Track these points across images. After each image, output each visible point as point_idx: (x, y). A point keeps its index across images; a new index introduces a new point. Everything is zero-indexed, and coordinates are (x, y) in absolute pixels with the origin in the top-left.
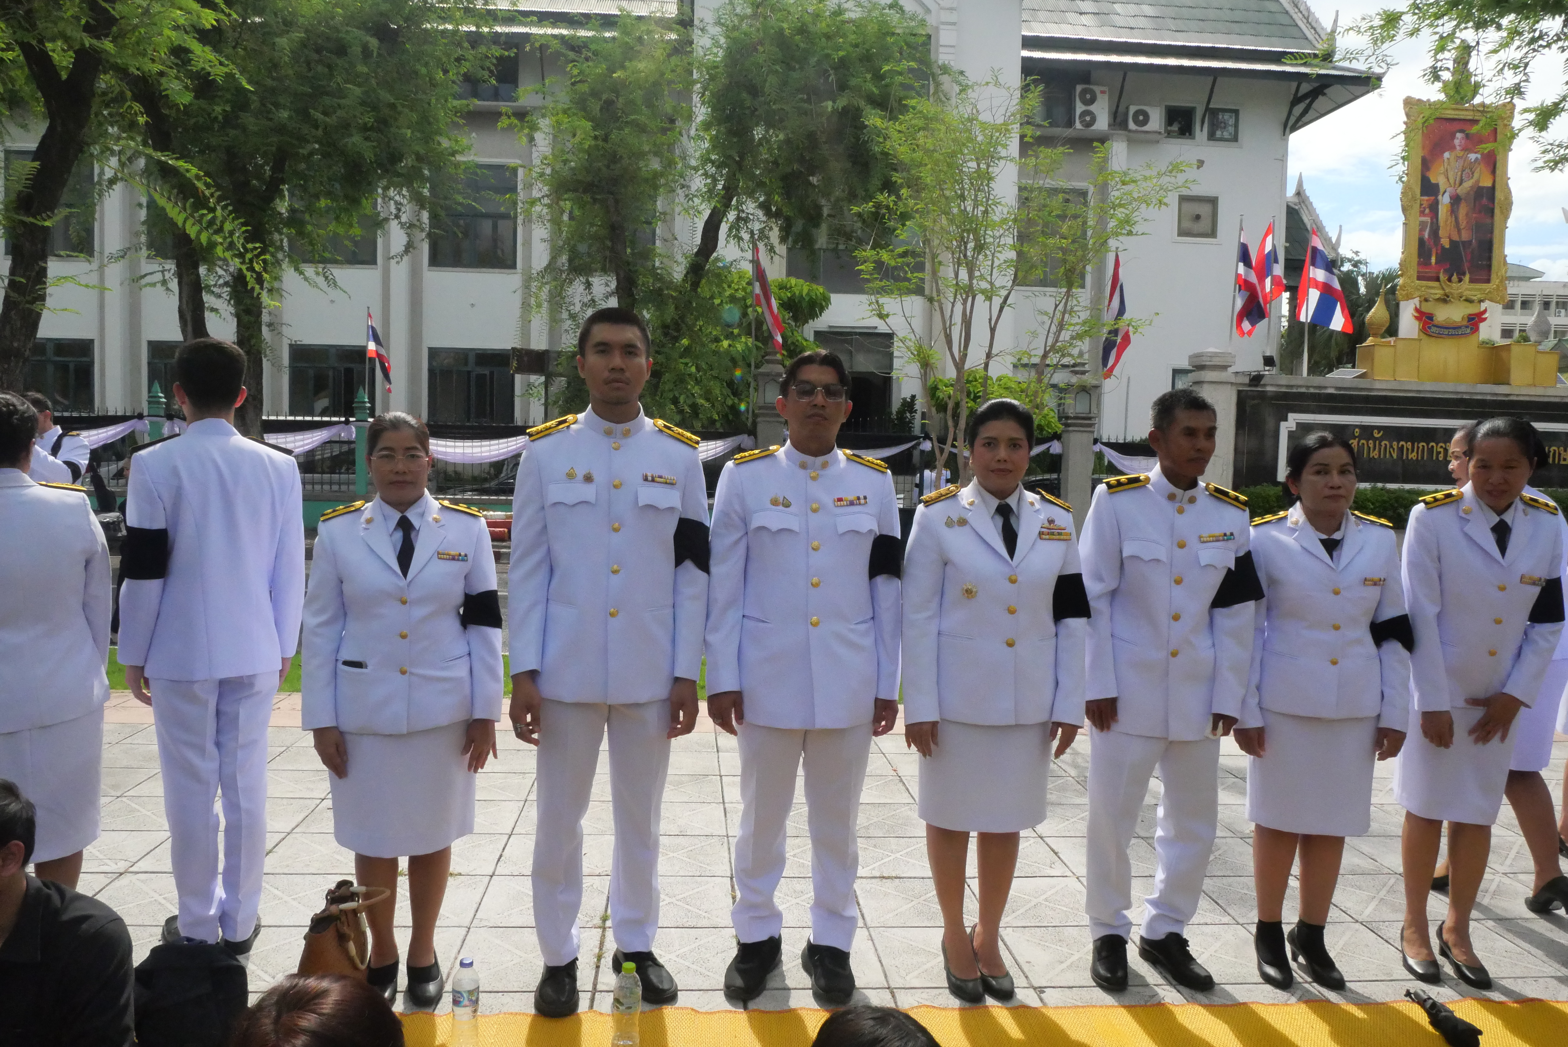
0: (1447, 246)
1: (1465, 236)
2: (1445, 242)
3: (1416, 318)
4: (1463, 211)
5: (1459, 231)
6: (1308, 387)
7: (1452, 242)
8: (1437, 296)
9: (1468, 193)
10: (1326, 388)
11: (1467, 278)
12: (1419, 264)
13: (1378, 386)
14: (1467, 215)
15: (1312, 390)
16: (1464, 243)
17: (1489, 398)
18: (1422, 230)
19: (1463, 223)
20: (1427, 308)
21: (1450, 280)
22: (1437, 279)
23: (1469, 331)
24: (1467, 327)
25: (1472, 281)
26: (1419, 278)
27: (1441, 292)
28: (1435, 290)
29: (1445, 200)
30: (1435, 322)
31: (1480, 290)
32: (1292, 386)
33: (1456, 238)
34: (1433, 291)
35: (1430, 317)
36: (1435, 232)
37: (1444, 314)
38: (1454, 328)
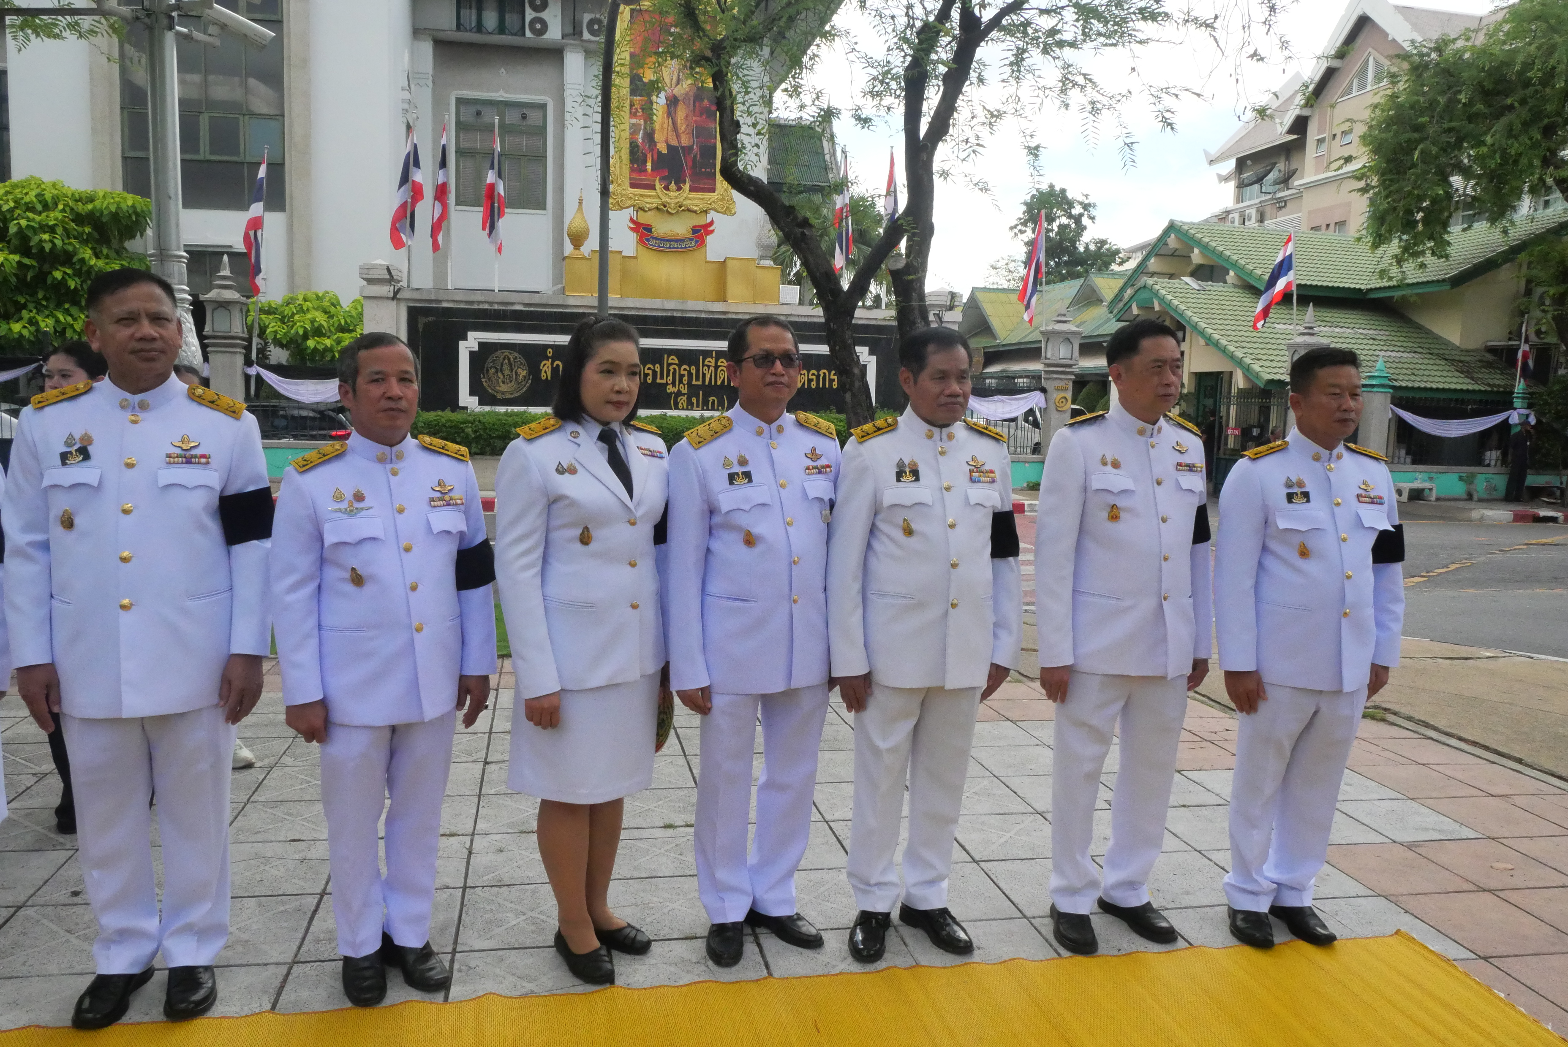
0: (665, 151)
1: (685, 141)
2: (662, 148)
3: (632, 229)
4: (681, 113)
5: (678, 136)
6: (491, 303)
7: (669, 147)
8: (655, 205)
9: (687, 94)
10: (512, 304)
11: (687, 187)
12: (632, 170)
13: (571, 302)
14: (686, 118)
15: (496, 307)
16: (683, 148)
17: (703, 315)
18: (634, 133)
19: (682, 127)
20: (644, 218)
21: (667, 188)
22: (653, 187)
23: (693, 243)
24: (691, 240)
25: (692, 189)
26: (633, 186)
27: (657, 201)
28: (651, 198)
29: (660, 101)
30: (655, 234)
31: (702, 199)
32: (472, 303)
33: (674, 142)
34: (648, 200)
35: (648, 228)
36: (650, 136)
37: (663, 227)
38: (677, 241)
